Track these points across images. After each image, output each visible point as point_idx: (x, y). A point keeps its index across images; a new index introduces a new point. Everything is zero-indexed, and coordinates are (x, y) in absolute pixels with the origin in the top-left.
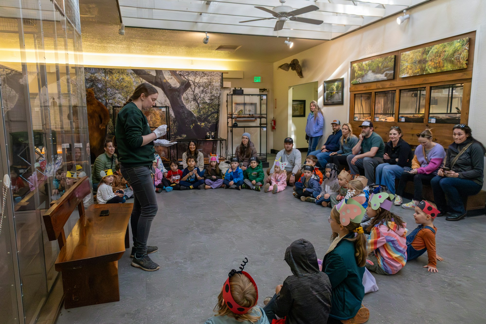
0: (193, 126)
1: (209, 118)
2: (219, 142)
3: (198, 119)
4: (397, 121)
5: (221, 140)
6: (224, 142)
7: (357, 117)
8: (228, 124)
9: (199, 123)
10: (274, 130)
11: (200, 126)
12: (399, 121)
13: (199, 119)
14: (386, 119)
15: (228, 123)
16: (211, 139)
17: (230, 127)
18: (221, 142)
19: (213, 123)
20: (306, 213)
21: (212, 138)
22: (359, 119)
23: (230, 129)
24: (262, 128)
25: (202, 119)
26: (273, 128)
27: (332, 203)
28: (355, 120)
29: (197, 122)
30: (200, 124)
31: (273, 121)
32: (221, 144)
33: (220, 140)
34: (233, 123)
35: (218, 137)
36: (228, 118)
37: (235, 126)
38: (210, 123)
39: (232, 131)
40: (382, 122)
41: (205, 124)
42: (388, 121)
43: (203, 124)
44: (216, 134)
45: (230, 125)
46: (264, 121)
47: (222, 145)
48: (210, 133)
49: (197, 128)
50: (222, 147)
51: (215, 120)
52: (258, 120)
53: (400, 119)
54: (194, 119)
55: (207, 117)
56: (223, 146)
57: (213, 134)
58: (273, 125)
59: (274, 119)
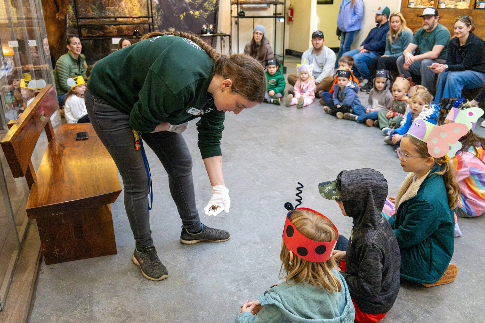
0: (183, 15)
1: (205, 4)
2: (219, 38)
3: (190, 5)
4: (472, 8)
5: (222, 36)
6: (227, 39)
7: (414, 3)
8: (231, 13)
9: (191, 12)
10: (291, 22)
11: (192, 16)
12: (475, 8)
13: (191, 5)
14: (456, 6)
15: (231, 11)
16: (208, 34)
17: (235, 17)
18: (222, 39)
19: (211, 11)
20: (347, 134)
21: (211, 34)
22: (415, 6)
23: (234, 20)
24: (277, 19)
25: (196, 6)
26: (290, 20)
27: (380, 121)
28: (409, 6)
29: (189, 11)
30: (194, 12)
31: (289, 9)
32: (223, 41)
33: (221, 36)
34: (239, 11)
35: (218, 32)
36: (231, 5)
37: (241, 15)
38: (206, 11)
39: (237, 23)
40: (449, 9)
41: (200, 14)
42: (458, 7)
43: (197, 13)
44: (215, 27)
45: (235, 14)
46: (280, 8)
47: (224, 42)
48: (207, 26)
49: (189, 17)
50: (224, 46)
51: (214, 7)
52: (272, 6)
53: (477, 5)
54: (185, 5)
55: (202, 3)
56: (225, 44)
57: (211, 26)
58: (289, 15)
59: (292, 7)
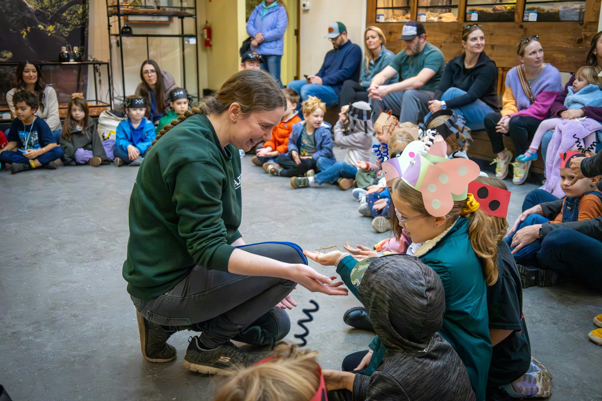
0: (26, 31)
1: (64, 14)
2: (91, 68)
3: (36, 14)
4: (461, 20)
5: (96, 64)
6: (103, 69)
7: (383, 15)
8: (109, 29)
9: (40, 26)
10: (208, 48)
11: (43, 33)
12: (465, 20)
13: (41, 15)
14: (440, 18)
15: (109, 26)
16: (72, 62)
17: (116, 35)
18: (96, 70)
19: (75, 25)
20: (300, 206)
21: (75, 61)
22: (386, 19)
23: (114, 40)
24: (185, 39)
25: (49, 16)
26: (207, 44)
28: (377, 20)
29: (36, 25)
30: (45, 27)
31: (204, 28)
32: (97, 74)
33: (94, 64)
34: (122, 25)
35: (89, 58)
36: (109, 16)
37: (126, 32)
38: (67, 25)
39: (119, 44)
40: (433, 22)
41: (55, 29)
42: (444, 20)
43: (51, 28)
44: (84, 50)
45: (115, 30)
46: (189, 23)
47: (100, 75)
48: (69, 49)
49: (36, 34)
50: (100, 81)
51: (79, 19)
52: (176, 21)
53: (468, 16)
54: (28, 15)
55: (58, 12)
56: (102, 78)
57: (76, 50)
58: (206, 36)
59: (209, 25)
